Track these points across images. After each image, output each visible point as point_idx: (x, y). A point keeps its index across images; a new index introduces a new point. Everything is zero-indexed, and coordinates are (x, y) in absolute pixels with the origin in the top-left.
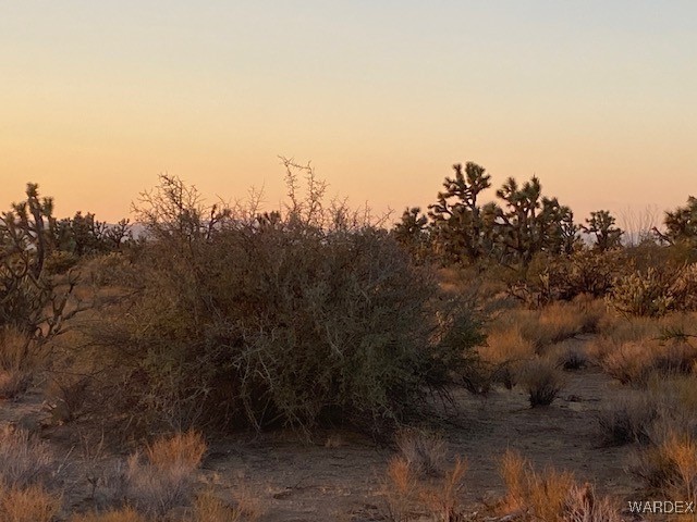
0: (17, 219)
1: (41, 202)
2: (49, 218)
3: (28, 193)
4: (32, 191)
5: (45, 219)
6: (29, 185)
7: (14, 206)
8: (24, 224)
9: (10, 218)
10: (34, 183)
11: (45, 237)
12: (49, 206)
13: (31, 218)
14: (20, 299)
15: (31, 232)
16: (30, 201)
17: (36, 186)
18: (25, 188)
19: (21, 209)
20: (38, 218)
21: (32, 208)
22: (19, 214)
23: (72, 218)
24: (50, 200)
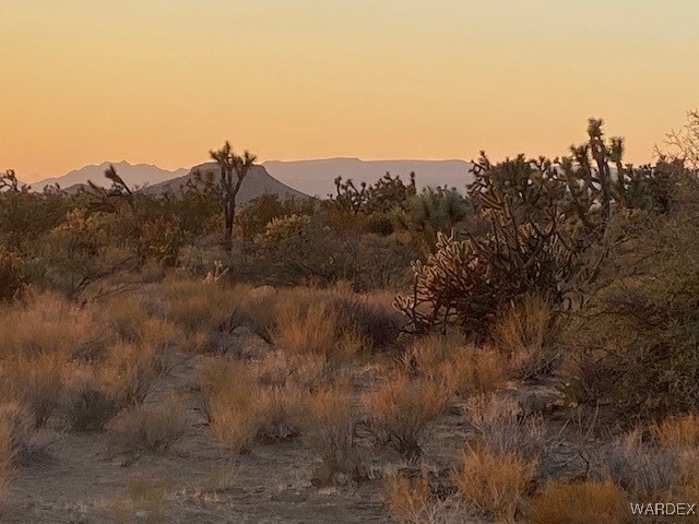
0: (575, 166)
1: (608, 144)
2: (619, 165)
3: (590, 132)
4: (595, 130)
5: (612, 165)
6: (592, 121)
7: (573, 148)
8: (584, 172)
9: (567, 164)
10: (597, 119)
11: (612, 189)
12: (618, 149)
13: (594, 164)
14: (548, 265)
15: (594, 183)
16: (593, 144)
17: (600, 123)
18: (587, 125)
19: (581, 154)
20: (602, 164)
21: (595, 152)
22: (578, 160)
23: (654, 165)
24: (620, 142)
